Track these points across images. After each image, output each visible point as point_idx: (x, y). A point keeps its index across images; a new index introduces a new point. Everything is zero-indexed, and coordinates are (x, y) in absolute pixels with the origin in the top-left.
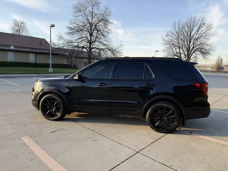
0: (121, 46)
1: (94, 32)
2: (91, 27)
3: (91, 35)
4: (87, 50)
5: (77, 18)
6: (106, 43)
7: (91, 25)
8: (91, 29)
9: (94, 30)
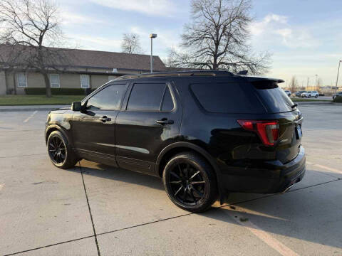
0: (268, 56)
1: (222, 38)
2: (218, 31)
3: (217, 44)
4: (210, 67)
5: (197, 20)
6: (241, 53)
7: (217, 27)
8: (217, 34)
9: (221, 36)
